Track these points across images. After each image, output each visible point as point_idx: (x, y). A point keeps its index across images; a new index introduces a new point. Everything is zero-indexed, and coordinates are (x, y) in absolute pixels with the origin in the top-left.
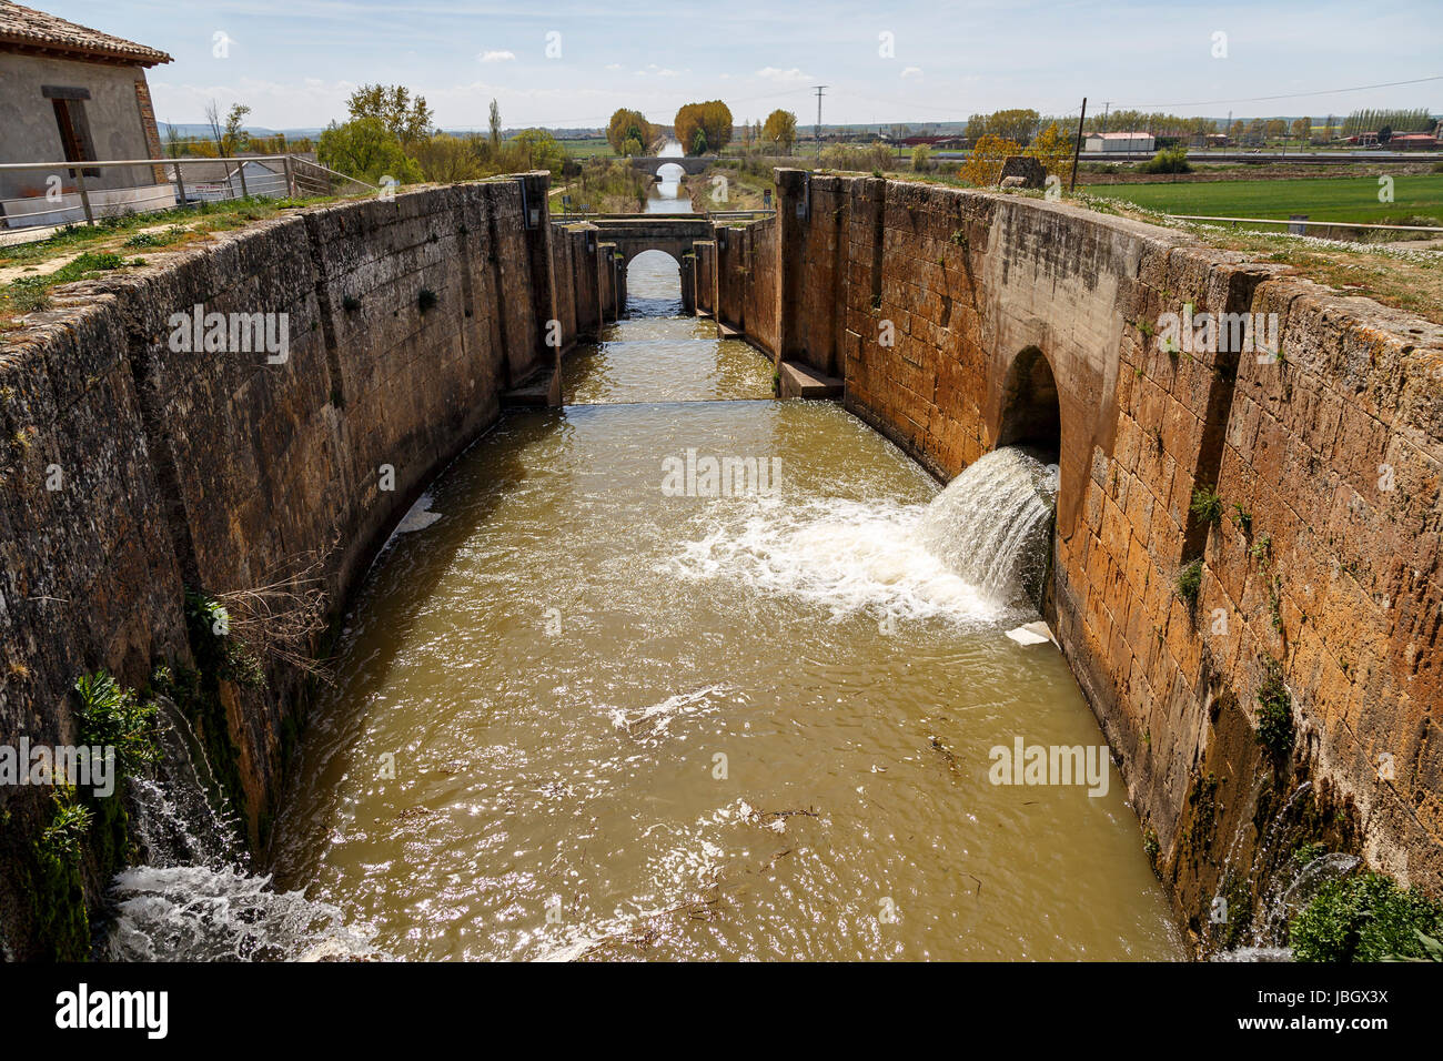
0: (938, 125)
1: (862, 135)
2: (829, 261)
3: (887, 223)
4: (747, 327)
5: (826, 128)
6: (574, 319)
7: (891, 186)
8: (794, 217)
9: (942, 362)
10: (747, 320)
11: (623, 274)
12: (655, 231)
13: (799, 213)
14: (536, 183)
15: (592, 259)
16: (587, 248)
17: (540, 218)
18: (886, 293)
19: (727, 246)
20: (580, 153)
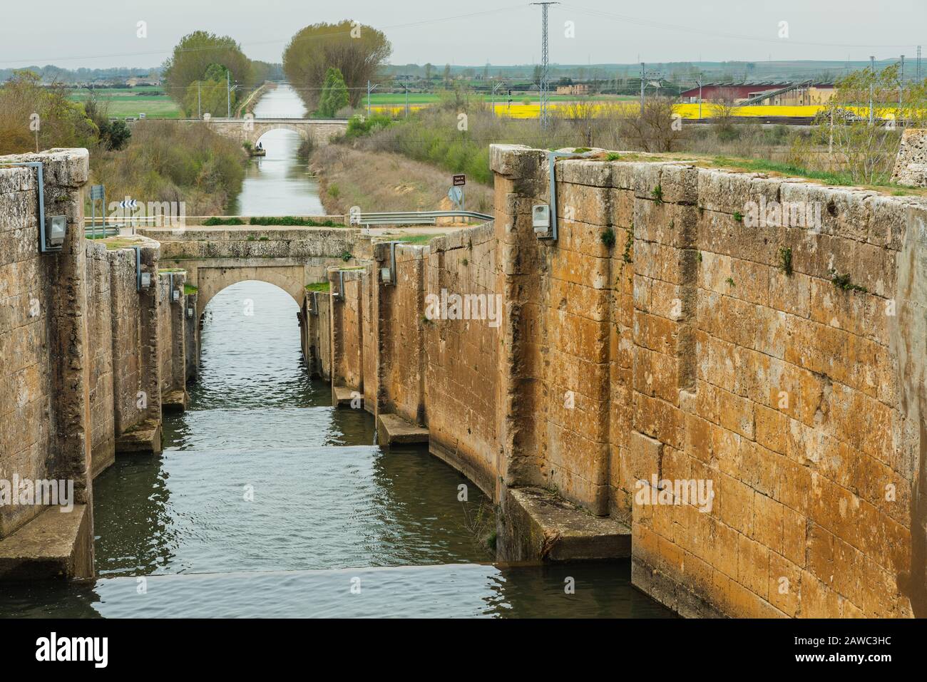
0: (751, 66)
1: (621, 81)
2: (594, 308)
3: (702, 244)
4: (431, 422)
5: (556, 69)
6: (110, 407)
7: (708, 181)
8: (530, 231)
9: (819, 492)
10: (430, 409)
11: (197, 323)
12: (256, 247)
13: (536, 223)
14: (64, 170)
15: (145, 297)
16: (138, 280)
17: (67, 232)
18: (705, 366)
19: (394, 277)
20: (120, 109)
